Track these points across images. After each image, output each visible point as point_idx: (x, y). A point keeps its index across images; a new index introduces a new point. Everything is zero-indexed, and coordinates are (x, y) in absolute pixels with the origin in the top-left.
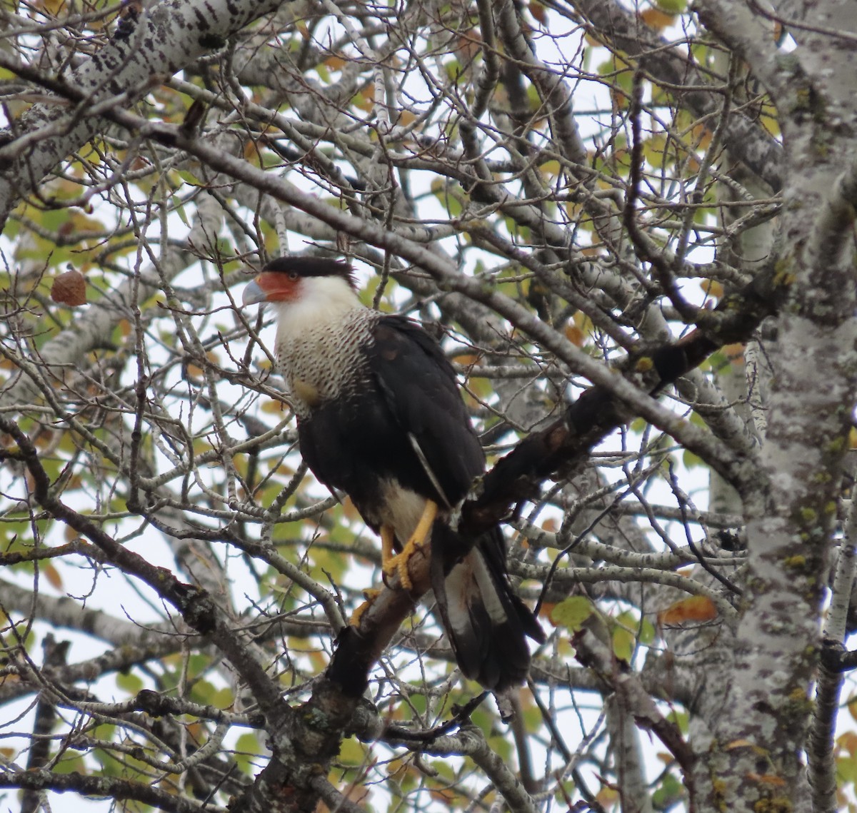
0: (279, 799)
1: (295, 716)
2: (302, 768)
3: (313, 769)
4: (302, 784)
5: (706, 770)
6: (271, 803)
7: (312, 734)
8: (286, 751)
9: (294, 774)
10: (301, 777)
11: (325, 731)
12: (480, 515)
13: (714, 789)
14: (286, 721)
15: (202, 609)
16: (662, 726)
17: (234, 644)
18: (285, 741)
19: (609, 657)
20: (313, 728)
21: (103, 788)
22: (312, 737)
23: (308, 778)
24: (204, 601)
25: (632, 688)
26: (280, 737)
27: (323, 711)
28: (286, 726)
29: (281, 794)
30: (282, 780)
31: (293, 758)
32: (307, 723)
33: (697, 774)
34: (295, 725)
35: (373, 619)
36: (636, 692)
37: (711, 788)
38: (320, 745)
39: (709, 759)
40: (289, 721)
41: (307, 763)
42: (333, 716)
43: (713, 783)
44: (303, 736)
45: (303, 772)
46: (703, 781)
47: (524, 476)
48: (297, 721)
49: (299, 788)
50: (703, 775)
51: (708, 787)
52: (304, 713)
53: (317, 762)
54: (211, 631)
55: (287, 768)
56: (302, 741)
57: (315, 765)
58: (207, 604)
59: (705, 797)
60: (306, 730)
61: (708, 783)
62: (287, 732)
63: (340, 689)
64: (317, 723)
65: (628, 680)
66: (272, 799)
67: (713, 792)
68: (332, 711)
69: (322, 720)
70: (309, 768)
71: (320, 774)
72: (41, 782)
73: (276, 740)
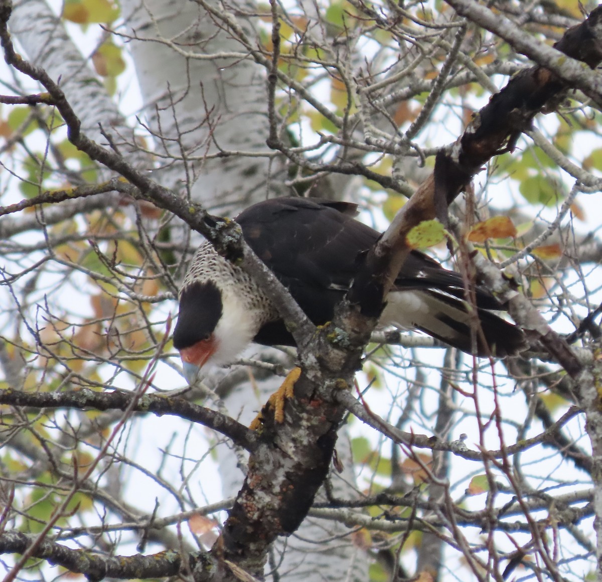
0: (308, 412)
1: (320, 336)
2: (327, 383)
3: (337, 383)
4: (328, 398)
5: (591, 378)
6: (301, 415)
7: (336, 351)
8: (312, 368)
9: (320, 388)
10: (326, 391)
11: (347, 348)
12: (478, 146)
13: (598, 395)
14: (312, 340)
15: (231, 239)
16: (550, 338)
17: (262, 270)
18: (311, 359)
19: (499, 276)
20: (336, 346)
21: (143, 405)
22: (336, 355)
23: (333, 391)
24: (231, 231)
25: (521, 304)
26: (306, 355)
27: (344, 330)
28: (311, 344)
29: (309, 407)
30: (310, 395)
31: (319, 374)
32: (330, 342)
33: (583, 381)
34: (319, 343)
35: (386, 244)
36: (524, 308)
37: (596, 394)
38: (343, 361)
39: (594, 367)
40: (314, 340)
41: (332, 378)
42: (354, 335)
43: (597, 390)
44: (327, 354)
45: (328, 387)
46: (589, 387)
47: (515, 110)
48: (322, 340)
49: (326, 401)
50: (588, 382)
51: (593, 394)
52: (328, 332)
53: (341, 377)
54: (240, 259)
55: (314, 383)
56: (326, 358)
57: (339, 380)
58: (234, 234)
59: (590, 403)
60: (330, 347)
61: (593, 389)
62: (313, 350)
63: (359, 309)
64: (340, 341)
65: (517, 296)
66: (302, 412)
67: (597, 398)
68: (353, 330)
69: (343, 339)
70: (333, 383)
71: (344, 388)
72: (84, 401)
73: (303, 357)
